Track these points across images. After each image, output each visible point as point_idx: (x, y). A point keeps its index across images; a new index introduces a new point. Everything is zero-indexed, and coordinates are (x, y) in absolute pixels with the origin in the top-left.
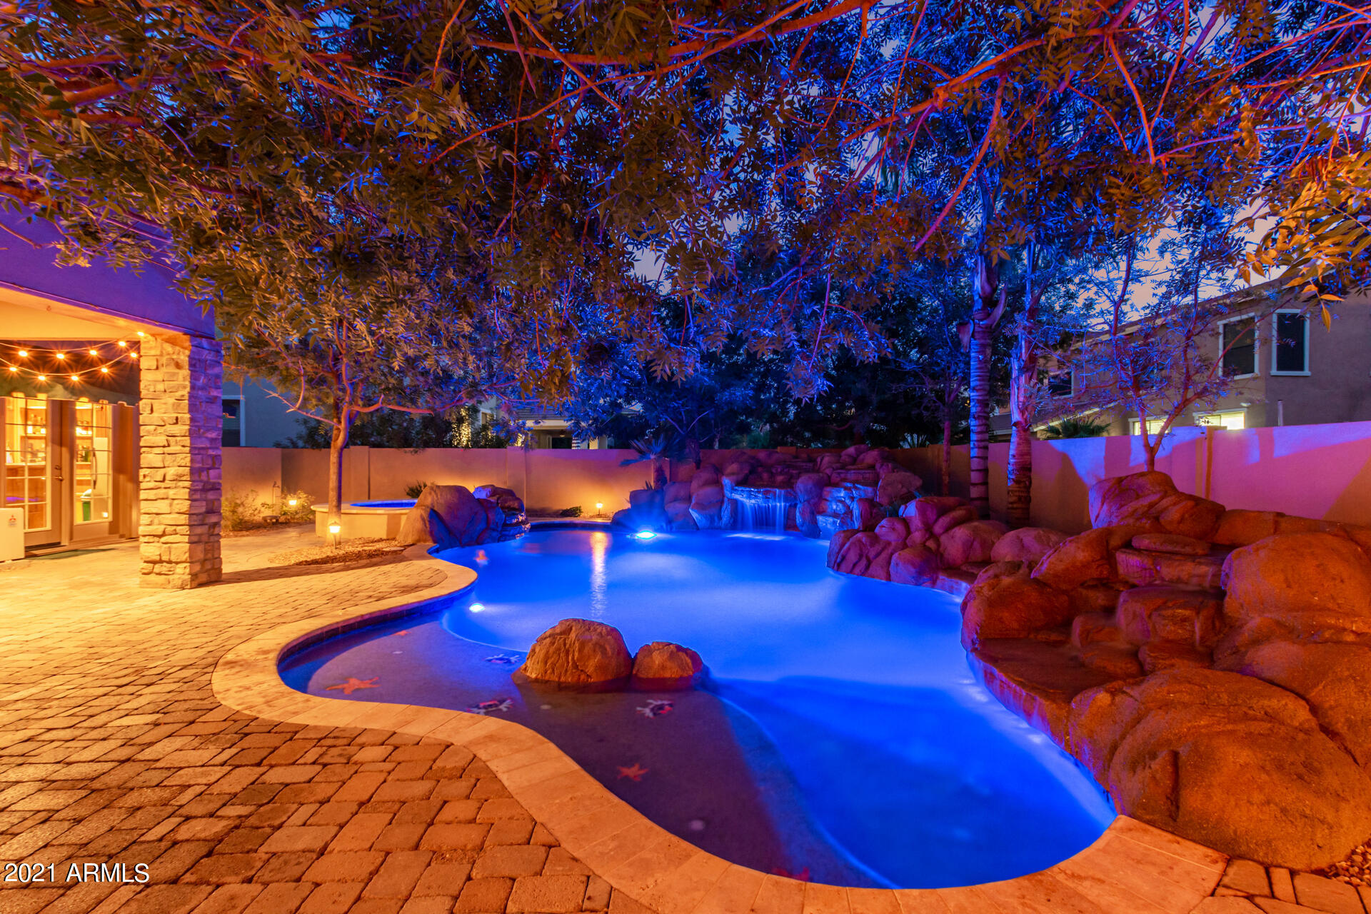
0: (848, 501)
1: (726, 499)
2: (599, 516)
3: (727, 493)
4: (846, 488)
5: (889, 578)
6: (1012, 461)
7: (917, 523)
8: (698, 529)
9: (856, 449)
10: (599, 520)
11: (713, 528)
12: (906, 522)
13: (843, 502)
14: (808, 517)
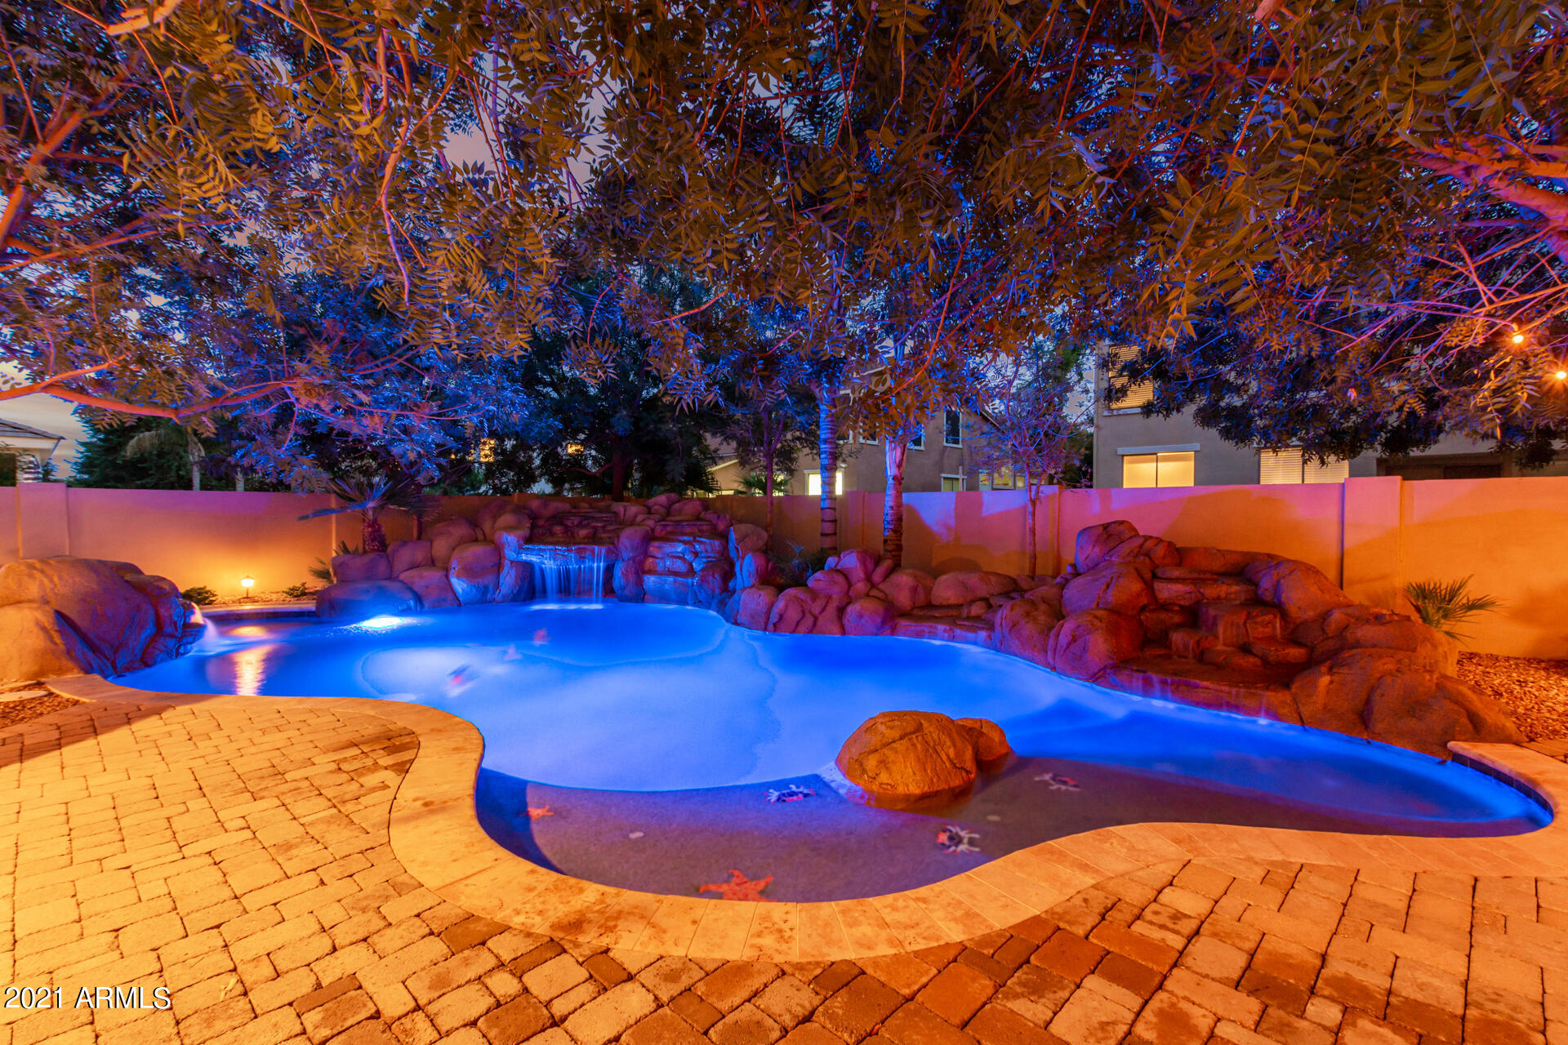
0: (688, 557)
1: (507, 563)
2: (248, 598)
3: (510, 554)
4: (684, 542)
5: (844, 632)
6: (890, 512)
7: (859, 574)
8: (460, 604)
9: (668, 499)
10: (248, 607)
11: (483, 601)
12: (845, 574)
13: (683, 559)
14: (632, 578)
